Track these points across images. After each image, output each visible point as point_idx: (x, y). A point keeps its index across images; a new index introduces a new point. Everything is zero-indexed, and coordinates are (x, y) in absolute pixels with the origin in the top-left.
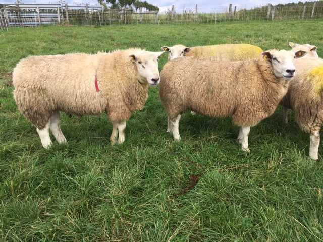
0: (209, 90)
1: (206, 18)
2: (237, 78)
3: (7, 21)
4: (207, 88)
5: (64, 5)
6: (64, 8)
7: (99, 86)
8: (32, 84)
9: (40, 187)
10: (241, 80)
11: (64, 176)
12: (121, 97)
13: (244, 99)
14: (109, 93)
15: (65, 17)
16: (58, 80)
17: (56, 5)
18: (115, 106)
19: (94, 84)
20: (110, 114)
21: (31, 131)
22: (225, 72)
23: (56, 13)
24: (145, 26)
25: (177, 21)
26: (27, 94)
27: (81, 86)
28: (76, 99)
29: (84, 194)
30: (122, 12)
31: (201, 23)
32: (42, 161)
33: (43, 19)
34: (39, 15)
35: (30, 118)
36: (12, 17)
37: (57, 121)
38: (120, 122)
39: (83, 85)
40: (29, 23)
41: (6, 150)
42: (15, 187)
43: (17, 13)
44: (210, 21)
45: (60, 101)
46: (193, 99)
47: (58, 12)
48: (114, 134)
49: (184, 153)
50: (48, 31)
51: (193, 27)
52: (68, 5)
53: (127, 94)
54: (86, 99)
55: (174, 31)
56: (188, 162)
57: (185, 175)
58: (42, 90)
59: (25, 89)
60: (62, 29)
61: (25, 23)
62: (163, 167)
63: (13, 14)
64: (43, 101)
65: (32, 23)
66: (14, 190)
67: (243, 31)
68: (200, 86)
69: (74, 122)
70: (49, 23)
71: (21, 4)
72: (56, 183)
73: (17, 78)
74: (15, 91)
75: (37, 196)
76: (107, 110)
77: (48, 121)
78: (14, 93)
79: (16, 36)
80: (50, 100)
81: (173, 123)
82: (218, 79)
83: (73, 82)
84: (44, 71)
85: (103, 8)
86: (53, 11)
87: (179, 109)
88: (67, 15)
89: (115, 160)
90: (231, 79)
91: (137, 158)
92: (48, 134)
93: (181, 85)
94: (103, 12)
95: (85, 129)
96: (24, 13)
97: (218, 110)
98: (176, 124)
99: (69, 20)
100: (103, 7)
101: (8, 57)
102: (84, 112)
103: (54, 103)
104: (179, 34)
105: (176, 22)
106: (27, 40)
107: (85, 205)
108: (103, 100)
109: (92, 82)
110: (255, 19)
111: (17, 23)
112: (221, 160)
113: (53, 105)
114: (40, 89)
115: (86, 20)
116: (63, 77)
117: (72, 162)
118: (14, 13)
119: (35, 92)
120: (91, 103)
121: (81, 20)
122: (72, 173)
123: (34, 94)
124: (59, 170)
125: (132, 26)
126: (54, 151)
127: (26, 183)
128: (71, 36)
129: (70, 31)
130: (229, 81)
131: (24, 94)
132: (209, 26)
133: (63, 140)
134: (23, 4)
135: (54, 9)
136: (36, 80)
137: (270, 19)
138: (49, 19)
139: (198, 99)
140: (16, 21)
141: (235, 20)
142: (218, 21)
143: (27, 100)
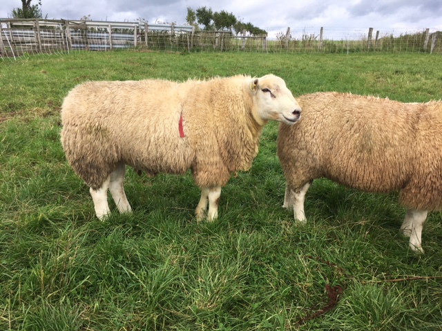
0: (364, 147)
1: (335, 46)
2: (414, 130)
3: (69, 42)
4: (361, 142)
5: (143, 24)
6: (143, 27)
7: (184, 128)
8: (87, 121)
9: (85, 283)
10: (423, 133)
11: (122, 269)
12: (216, 148)
13: (426, 164)
14: (199, 141)
15: (143, 39)
16: (125, 116)
17: (132, 23)
18: (206, 162)
19: (177, 126)
20: (197, 174)
21: (82, 190)
22: (394, 119)
23: (133, 34)
24: (249, 55)
25: (293, 48)
26: (79, 136)
27: (157, 128)
28: (149, 146)
29: (151, 302)
30: (218, 35)
31: (326, 52)
32: (92, 240)
33: (115, 41)
34: (110, 37)
35: (81, 172)
36: (76, 38)
37: (120, 180)
38: (212, 187)
39: (161, 126)
40: (97, 46)
41: (43, 218)
42: (47, 281)
43: (83, 32)
44: (340, 51)
45: (126, 148)
46: (333, 160)
47: (135, 32)
48: (202, 205)
49: (312, 246)
50: (120, 57)
51: (316, 57)
52: (149, 24)
53: (227, 144)
54: (163, 147)
55: (288, 62)
56: (320, 261)
57: (315, 285)
58: (100, 131)
59: (77, 128)
60: (139, 55)
61: (92, 46)
62: (279, 267)
63: (77, 33)
64: (101, 148)
65: (100, 46)
66: (45, 285)
67: (389, 65)
68: (348, 140)
69: (144, 182)
70: (123, 47)
71: (89, 21)
72: (110, 278)
73: (68, 112)
74: (63, 130)
75: (79, 297)
76: (193, 168)
77: (106, 178)
78: (61, 134)
79: (79, 61)
80: (111, 146)
81: (296, 195)
82: (381, 130)
83: (147, 121)
84: (105, 102)
85: (193, 31)
86: (128, 31)
87: (308, 175)
88: (146, 38)
89: (201, 246)
90: (404, 130)
91: (238, 248)
92: (106, 197)
93: (315, 137)
94: (193, 35)
95: (159, 193)
96: (92, 32)
97: (377, 181)
98: (301, 197)
99: (148, 44)
100: (194, 27)
101: (65, 87)
102: (159, 168)
103: (117, 152)
104: (296, 66)
105: (291, 51)
106: (93, 67)
107: (151, 322)
108: (189, 151)
109: (174, 122)
110: (405, 49)
111: (82, 45)
112: (376, 263)
113: (116, 155)
114: (98, 130)
115: (170, 45)
116: (132, 112)
117: (137, 246)
118: (79, 32)
119: (90, 133)
120: (169, 155)
121: (163, 44)
122: (135, 265)
123: (89, 137)
124: (116, 257)
125: (231, 54)
126: (112, 225)
127: (64, 275)
128: (150, 64)
129: (149, 58)
130: (400, 133)
131: (74, 135)
132: (339, 57)
133: (125, 209)
134: (91, 21)
135: (129, 29)
136: (93, 116)
137: (428, 51)
138: (123, 41)
139: (344, 160)
140: (80, 43)
141: (376, 50)
142: (352, 51)
143: (79, 145)
